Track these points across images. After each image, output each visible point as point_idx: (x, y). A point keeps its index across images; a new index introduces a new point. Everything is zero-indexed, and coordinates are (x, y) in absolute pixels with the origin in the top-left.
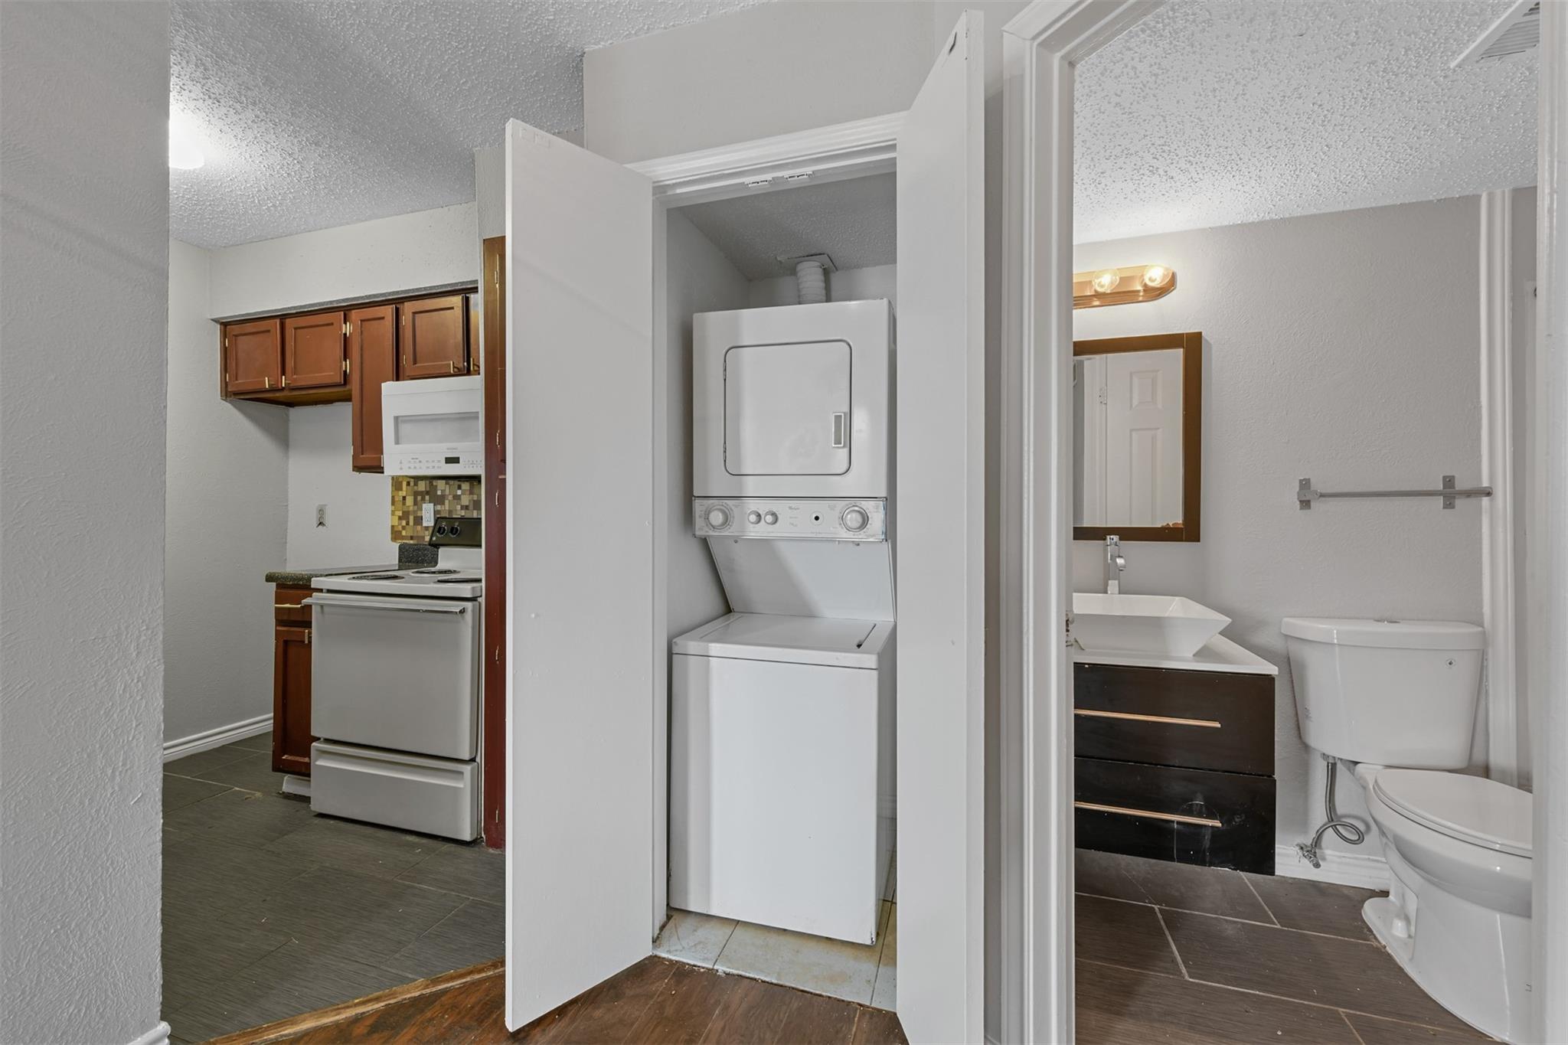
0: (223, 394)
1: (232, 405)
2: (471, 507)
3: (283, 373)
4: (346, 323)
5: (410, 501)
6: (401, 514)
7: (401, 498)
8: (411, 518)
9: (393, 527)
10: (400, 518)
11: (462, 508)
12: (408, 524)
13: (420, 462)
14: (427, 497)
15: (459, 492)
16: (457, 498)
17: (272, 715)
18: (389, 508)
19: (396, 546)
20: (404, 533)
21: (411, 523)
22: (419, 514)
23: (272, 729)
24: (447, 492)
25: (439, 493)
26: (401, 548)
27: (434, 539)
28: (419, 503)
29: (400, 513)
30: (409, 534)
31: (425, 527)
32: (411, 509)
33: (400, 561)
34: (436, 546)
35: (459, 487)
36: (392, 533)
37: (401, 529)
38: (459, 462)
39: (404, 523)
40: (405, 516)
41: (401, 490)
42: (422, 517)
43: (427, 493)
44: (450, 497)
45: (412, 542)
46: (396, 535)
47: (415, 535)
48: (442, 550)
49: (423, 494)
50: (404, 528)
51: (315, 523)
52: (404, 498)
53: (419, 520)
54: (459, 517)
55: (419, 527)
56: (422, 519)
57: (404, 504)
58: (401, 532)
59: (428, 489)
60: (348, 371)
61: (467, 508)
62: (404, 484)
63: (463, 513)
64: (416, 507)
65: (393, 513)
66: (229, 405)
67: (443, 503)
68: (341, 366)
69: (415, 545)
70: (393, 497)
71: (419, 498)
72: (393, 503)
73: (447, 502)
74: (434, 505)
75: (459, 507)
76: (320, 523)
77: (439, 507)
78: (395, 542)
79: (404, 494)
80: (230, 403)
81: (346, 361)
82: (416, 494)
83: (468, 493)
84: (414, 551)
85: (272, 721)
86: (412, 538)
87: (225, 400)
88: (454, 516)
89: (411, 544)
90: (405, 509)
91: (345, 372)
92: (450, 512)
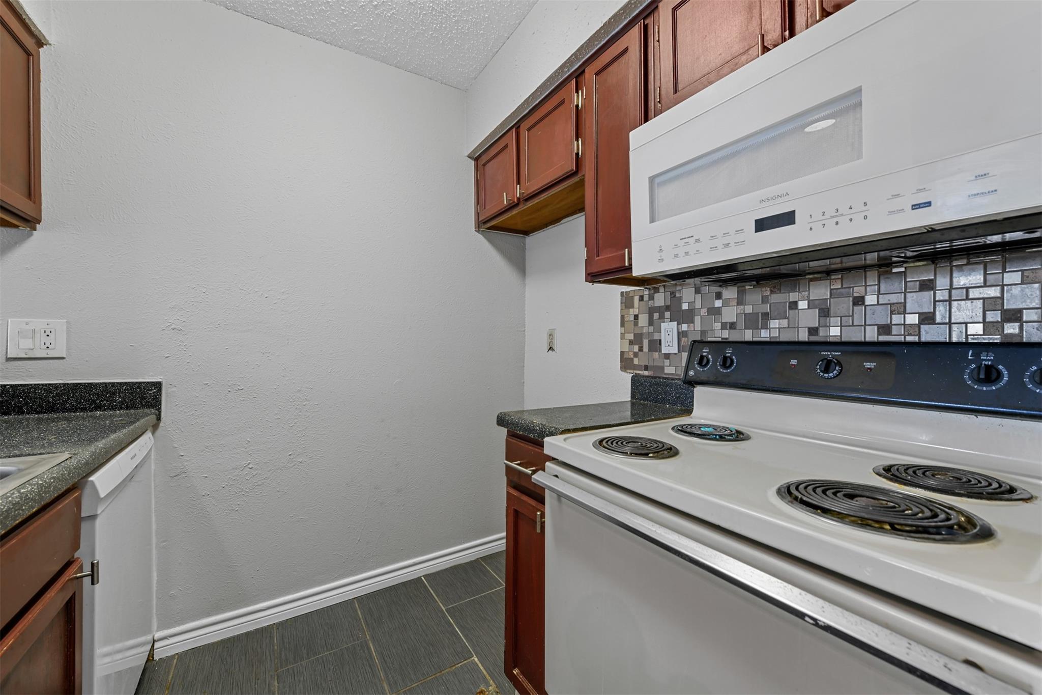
0: (477, 226)
1: (483, 236)
2: (741, 324)
3: (519, 182)
4: (577, 92)
5: (643, 320)
6: (632, 338)
7: (632, 318)
8: (646, 343)
9: (622, 353)
10: (631, 343)
11: (724, 326)
12: (641, 349)
13: (697, 241)
14: (667, 314)
15: (718, 303)
16: (716, 312)
17: (504, 534)
18: (618, 330)
19: (627, 377)
20: (636, 361)
21: (646, 349)
22: (656, 337)
23: (505, 549)
24: (698, 305)
25: (685, 306)
26: (635, 381)
27: (691, 373)
28: (656, 323)
29: (631, 336)
30: (643, 363)
31: (665, 354)
32: (645, 330)
33: (633, 396)
34: (692, 383)
35: (719, 296)
36: (621, 361)
37: (632, 356)
38: (792, 222)
39: (636, 348)
40: (637, 340)
41: (633, 307)
42: (660, 341)
43: (667, 308)
44: (704, 312)
45: (646, 373)
46: (626, 363)
47: (651, 364)
48: (699, 391)
49: (661, 310)
50: (636, 355)
51: (546, 347)
52: (636, 317)
53: (656, 345)
54: (720, 339)
55: (656, 355)
56: (660, 344)
57: (636, 324)
58: (632, 359)
59: (668, 303)
60: (580, 154)
61: (732, 326)
62: (636, 299)
63: (726, 334)
64: (651, 328)
65: (623, 336)
66: (481, 236)
67: (691, 321)
68: (573, 148)
69: (653, 377)
70: (622, 317)
71: (656, 316)
72: (622, 325)
73: (697, 319)
74: (678, 325)
75: (718, 326)
76: (550, 348)
77: (685, 327)
78: (625, 371)
79: (636, 311)
80: (481, 234)
81: (578, 141)
82: (651, 311)
83: (735, 303)
84: (650, 386)
85: (504, 541)
86: (646, 368)
87: (478, 231)
88: (709, 339)
89: (647, 377)
90: (638, 331)
91: (577, 154)
92: (703, 332)
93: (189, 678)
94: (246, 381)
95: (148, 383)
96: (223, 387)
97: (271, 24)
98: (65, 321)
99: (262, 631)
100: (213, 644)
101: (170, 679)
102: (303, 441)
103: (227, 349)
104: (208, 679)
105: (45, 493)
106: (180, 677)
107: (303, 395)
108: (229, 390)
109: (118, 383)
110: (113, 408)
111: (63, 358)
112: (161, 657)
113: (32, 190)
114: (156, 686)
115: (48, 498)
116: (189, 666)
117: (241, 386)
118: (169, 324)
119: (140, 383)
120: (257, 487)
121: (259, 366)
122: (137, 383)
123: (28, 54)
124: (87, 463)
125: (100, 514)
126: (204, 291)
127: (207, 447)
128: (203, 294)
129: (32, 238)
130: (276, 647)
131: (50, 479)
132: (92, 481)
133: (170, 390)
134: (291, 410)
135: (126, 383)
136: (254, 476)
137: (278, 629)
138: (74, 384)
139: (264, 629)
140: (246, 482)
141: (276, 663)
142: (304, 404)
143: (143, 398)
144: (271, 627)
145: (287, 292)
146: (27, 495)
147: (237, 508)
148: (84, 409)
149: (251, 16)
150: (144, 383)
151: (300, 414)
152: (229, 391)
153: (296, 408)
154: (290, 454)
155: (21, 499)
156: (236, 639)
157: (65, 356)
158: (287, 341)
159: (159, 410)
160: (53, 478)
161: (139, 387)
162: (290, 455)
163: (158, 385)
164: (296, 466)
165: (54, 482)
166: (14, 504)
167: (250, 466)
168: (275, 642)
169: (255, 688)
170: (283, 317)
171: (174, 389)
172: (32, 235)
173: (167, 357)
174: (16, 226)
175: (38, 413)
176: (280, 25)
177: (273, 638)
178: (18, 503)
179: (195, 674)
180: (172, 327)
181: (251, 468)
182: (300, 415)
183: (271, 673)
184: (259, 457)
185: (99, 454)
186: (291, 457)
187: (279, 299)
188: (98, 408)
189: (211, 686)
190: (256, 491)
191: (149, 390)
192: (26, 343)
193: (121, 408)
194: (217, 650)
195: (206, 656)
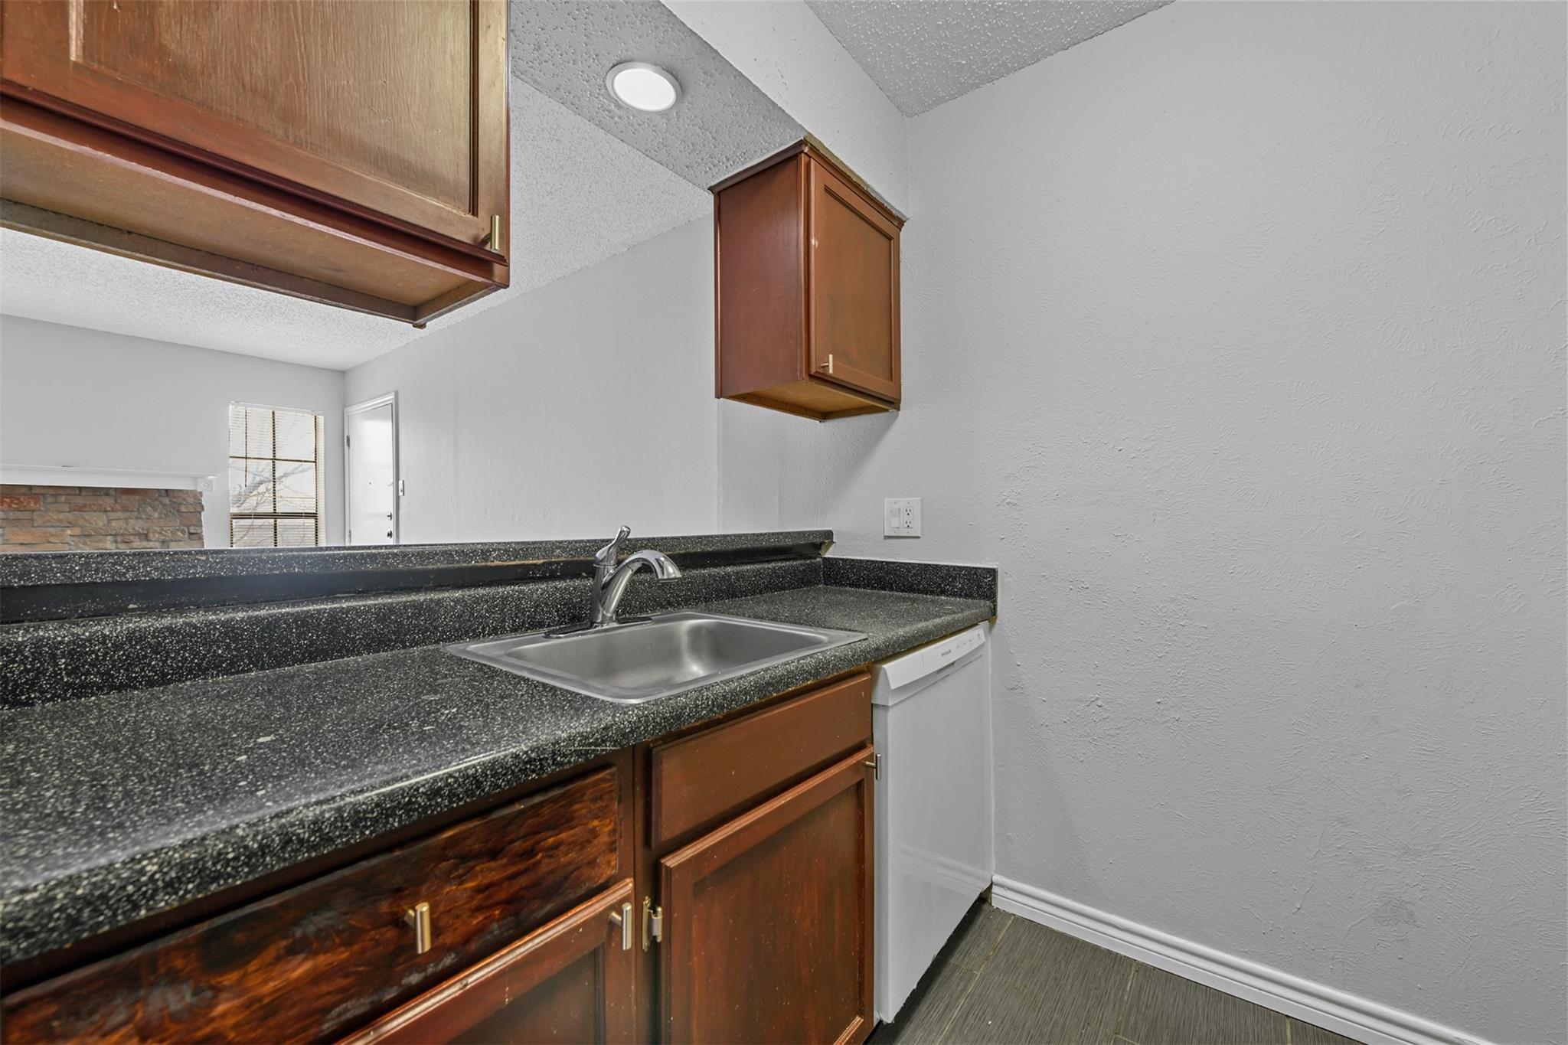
93: (1016, 954)
94: (1093, 576)
95: (984, 569)
96: (1063, 581)
97: (1124, 23)
98: (919, 498)
99: (1115, 958)
100: (1053, 931)
101: (999, 939)
102: (1180, 685)
103: (1067, 529)
104: (1033, 973)
105: (823, 669)
106: (1008, 945)
107: (1181, 607)
108: (1071, 587)
109: (958, 567)
110: (954, 595)
111: (919, 537)
112: (999, 907)
113: (893, 371)
114: (985, 938)
115: (825, 676)
116: (1020, 940)
117: (1086, 583)
118: (1004, 497)
119: (976, 568)
120: (1108, 737)
121: (1110, 556)
122: (974, 568)
123: (890, 238)
124: (877, 649)
125: (893, 706)
126: (1040, 452)
127: (1045, 661)
128: (1038, 456)
129: (899, 419)
130: (1126, 998)
131: (831, 657)
132: (884, 669)
133: (1006, 580)
134: (1159, 629)
135: (964, 567)
136: (1104, 719)
137: (1137, 971)
138: (925, 565)
139: (1118, 958)
140: (1093, 724)
141: (1119, 1020)
142: (1182, 623)
143: (979, 587)
144: (1130, 962)
145: (1152, 438)
146: (803, 666)
147: (1083, 759)
148: (932, 593)
149: (1095, 35)
150: (980, 568)
151: (1175, 638)
152: (1071, 589)
153: (1168, 629)
154: (1159, 700)
155: (797, 669)
156: (1079, 944)
157: (919, 535)
158: (1153, 518)
159: (994, 602)
160: (835, 656)
161: (975, 573)
162: (1159, 703)
163: (993, 572)
164: (1169, 724)
165: (834, 660)
166: (788, 672)
167: (1099, 703)
168: (1128, 989)
169: (1082, 1033)
170: (1145, 478)
171: (1010, 579)
172: (898, 415)
173: (1003, 539)
174: (887, 410)
175: (903, 591)
176: (1138, 14)
177: (1127, 980)
178: (793, 672)
179: (1023, 955)
180: (1007, 501)
181: (1100, 706)
182: (1174, 641)
183: (1108, 1031)
184: (1110, 693)
185: (895, 642)
186: (1161, 707)
187: (1139, 450)
188: (943, 592)
189: (1034, 984)
190: (1108, 742)
191: (984, 578)
192: (895, 523)
193: (960, 596)
194: (1054, 942)
195: (1040, 940)
